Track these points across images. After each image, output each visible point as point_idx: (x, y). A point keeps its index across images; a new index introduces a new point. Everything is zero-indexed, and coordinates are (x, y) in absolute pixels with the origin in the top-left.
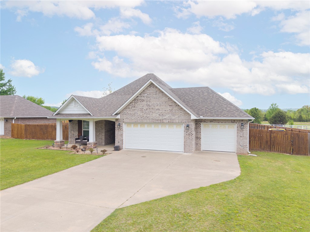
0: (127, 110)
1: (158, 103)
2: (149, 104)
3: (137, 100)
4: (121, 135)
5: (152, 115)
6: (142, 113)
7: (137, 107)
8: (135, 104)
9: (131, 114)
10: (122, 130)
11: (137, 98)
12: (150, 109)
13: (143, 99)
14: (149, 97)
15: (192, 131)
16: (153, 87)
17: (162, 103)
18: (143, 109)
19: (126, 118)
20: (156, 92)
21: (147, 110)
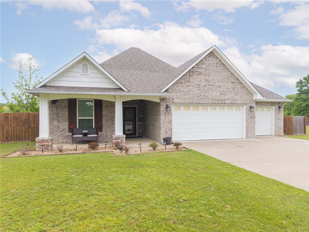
0: (179, 85)
1: (219, 78)
2: (207, 79)
3: (192, 73)
4: (169, 122)
5: (212, 93)
6: (200, 91)
7: (192, 82)
8: (189, 78)
9: (184, 91)
10: (171, 115)
11: (193, 70)
12: (209, 85)
13: (200, 72)
14: (208, 70)
15: (254, 114)
16: (213, 57)
17: (224, 78)
18: (200, 85)
19: (177, 98)
20: (217, 64)
21: (205, 87)
